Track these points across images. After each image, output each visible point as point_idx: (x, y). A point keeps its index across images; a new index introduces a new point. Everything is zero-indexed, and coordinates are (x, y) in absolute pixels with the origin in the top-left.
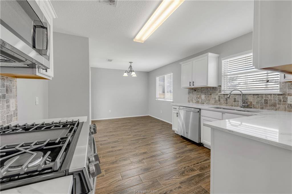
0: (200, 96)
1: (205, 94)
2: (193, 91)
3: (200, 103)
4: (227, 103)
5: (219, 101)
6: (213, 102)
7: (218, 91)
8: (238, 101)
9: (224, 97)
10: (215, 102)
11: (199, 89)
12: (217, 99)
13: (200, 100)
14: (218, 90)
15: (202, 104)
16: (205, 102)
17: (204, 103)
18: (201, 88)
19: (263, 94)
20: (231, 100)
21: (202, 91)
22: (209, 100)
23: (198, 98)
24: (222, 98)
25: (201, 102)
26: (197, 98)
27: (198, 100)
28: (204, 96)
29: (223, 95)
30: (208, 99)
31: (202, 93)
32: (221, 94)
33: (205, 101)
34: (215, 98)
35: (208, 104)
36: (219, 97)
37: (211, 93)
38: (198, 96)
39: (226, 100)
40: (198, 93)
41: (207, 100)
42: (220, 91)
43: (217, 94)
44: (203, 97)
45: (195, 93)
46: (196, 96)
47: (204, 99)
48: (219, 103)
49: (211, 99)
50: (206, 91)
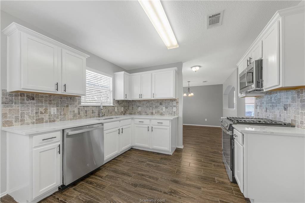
0: (46, 110)
1: (57, 106)
2: (24, 100)
3: (46, 122)
4: (86, 116)
5: (79, 114)
6: (71, 116)
7: (77, 103)
8: (95, 113)
9: (84, 109)
10: (74, 115)
11: (42, 97)
12: (76, 111)
14: (78, 101)
15: (50, 122)
16: (57, 118)
17: (54, 121)
18: (48, 95)
19: (107, 106)
20: (90, 112)
21: (50, 101)
22: (64, 114)
23: (41, 113)
24: (82, 110)
25: (49, 118)
26: (36, 113)
27: (41, 116)
28: (56, 108)
29: (82, 107)
30: (62, 113)
31: (50, 104)
32: (80, 106)
33: (57, 116)
34: (74, 111)
35: (63, 121)
36: (79, 109)
37: (68, 104)
38: (41, 109)
39: (86, 112)
40: (40, 104)
41: (61, 115)
42: (80, 103)
43: (76, 106)
44: (53, 110)
45: (30, 104)
46: (36, 109)
47: (56, 113)
48: (79, 117)
49: (67, 112)
50: (58, 101)
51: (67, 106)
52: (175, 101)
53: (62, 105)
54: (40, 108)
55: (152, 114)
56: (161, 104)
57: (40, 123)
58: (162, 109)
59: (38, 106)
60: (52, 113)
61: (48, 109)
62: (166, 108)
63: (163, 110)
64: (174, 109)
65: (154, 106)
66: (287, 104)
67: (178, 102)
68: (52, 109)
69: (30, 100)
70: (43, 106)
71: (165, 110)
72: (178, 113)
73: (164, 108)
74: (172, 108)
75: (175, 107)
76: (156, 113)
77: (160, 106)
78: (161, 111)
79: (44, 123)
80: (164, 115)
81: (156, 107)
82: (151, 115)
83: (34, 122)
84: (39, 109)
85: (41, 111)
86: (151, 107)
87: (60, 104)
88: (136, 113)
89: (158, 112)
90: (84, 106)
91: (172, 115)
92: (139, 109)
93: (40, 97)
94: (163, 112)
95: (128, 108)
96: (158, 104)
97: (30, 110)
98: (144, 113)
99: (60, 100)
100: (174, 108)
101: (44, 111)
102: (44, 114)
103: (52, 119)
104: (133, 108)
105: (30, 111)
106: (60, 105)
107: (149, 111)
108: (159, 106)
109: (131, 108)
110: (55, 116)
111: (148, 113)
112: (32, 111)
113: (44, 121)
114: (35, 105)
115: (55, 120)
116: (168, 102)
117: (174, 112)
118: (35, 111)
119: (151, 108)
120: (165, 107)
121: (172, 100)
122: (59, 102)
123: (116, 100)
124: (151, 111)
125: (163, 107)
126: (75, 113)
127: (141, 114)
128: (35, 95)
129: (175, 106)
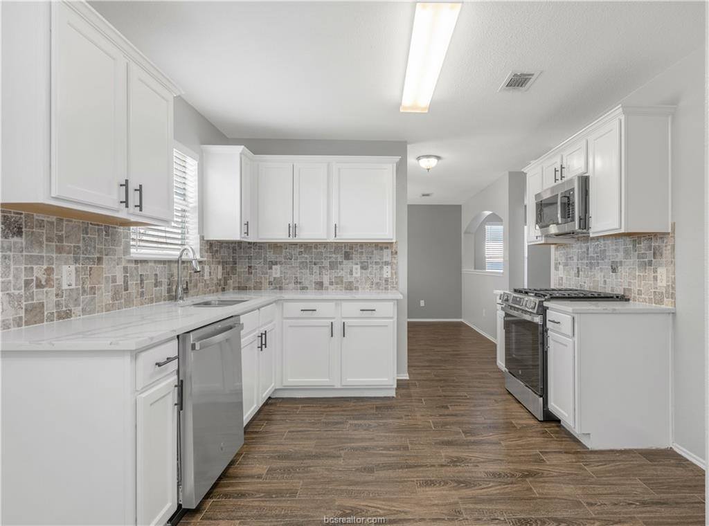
0: (49, 271)
1: (76, 260)
3: (51, 317)
4: (142, 294)
5: (126, 288)
6: (108, 297)
7: (122, 247)
8: (161, 283)
9: (136, 269)
10: (115, 294)
13: (47, 298)
14: (123, 240)
15: (60, 318)
16: (77, 304)
17: (68, 314)
20: (149, 283)
21: (60, 239)
22: (93, 290)
23: (39, 286)
24: (132, 275)
25: (58, 305)
26: (27, 283)
27: (39, 296)
28: (73, 267)
29: (133, 265)
30: (88, 286)
31: (60, 250)
32: (129, 261)
33: (75, 296)
34: (114, 279)
35: (90, 313)
36: (125, 269)
37: (100, 251)
38: (39, 272)
39: (142, 281)
40: (35, 253)
41: (84, 291)
42: (127, 248)
43: (119, 261)
44: (67, 274)
45: (11, 251)
46: (25, 268)
47: (73, 287)
48: (125, 299)
49: (99, 283)
50: (79, 242)
51: (100, 259)
52: (387, 248)
53: (87, 256)
54: (35, 267)
55: (320, 285)
56: (347, 256)
57: (36, 323)
58: (351, 271)
59: (30, 259)
60: (65, 287)
61: (53, 269)
62: (362, 268)
63: (354, 275)
64: (387, 272)
65: (326, 263)
66: (617, 262)
67: (396, 253)
68: (65, 268)
69: (13, 237)
70: (42, 257)
71: (359, 275)
72: (396, 284)
73: (357, 269)
74: (381, 268)
75: (389, 267)
76: (331, 283)
77: (345, 262)
78: (349, 279)
79: (45, 323)
80: (357, 288)
81: (333, 266)
82: (315, 289)
83: (21, 318)
84: (32, 268)
85: (37, 278)
86: (315, 264)
87: (83, 253)
88: (265, 284)
89: (338, 281)
90: (136, 262)
91: (379, 289)
92: (276, 271)
93: (36, 227)
94: (352, 280)
95: (234, 269)
96: (340, 257)
97: (12, 275)
98: (292, 285)
99: (84, 239)
100: (385, 267)
101: (45, 276)
102: (45, 289)
103: (64, 309)
104: (250, 267)
105: (11, 278)
106: (82, 256)
107: (309, 278)
108: (341, 263)
109: (242, 268)
110: (70, 295)
111: (306, 283)
112: (16, 277)
113: (46, 313)
114: (24, 253)
115: (70, 311)
116: (370, 250)
117: (386, 280)
118: (23, 278)
119: (316, 269)
120: (359, 267)
121: (380, 245)
122: (81, 245)
123: (208, 241)
124: (315, 278)
125: (355, 267)
126: (118, 283)
127: (281, 288)
128: (22, 216)
129: (387, 263)
